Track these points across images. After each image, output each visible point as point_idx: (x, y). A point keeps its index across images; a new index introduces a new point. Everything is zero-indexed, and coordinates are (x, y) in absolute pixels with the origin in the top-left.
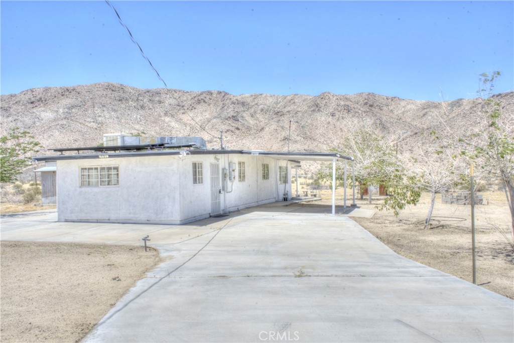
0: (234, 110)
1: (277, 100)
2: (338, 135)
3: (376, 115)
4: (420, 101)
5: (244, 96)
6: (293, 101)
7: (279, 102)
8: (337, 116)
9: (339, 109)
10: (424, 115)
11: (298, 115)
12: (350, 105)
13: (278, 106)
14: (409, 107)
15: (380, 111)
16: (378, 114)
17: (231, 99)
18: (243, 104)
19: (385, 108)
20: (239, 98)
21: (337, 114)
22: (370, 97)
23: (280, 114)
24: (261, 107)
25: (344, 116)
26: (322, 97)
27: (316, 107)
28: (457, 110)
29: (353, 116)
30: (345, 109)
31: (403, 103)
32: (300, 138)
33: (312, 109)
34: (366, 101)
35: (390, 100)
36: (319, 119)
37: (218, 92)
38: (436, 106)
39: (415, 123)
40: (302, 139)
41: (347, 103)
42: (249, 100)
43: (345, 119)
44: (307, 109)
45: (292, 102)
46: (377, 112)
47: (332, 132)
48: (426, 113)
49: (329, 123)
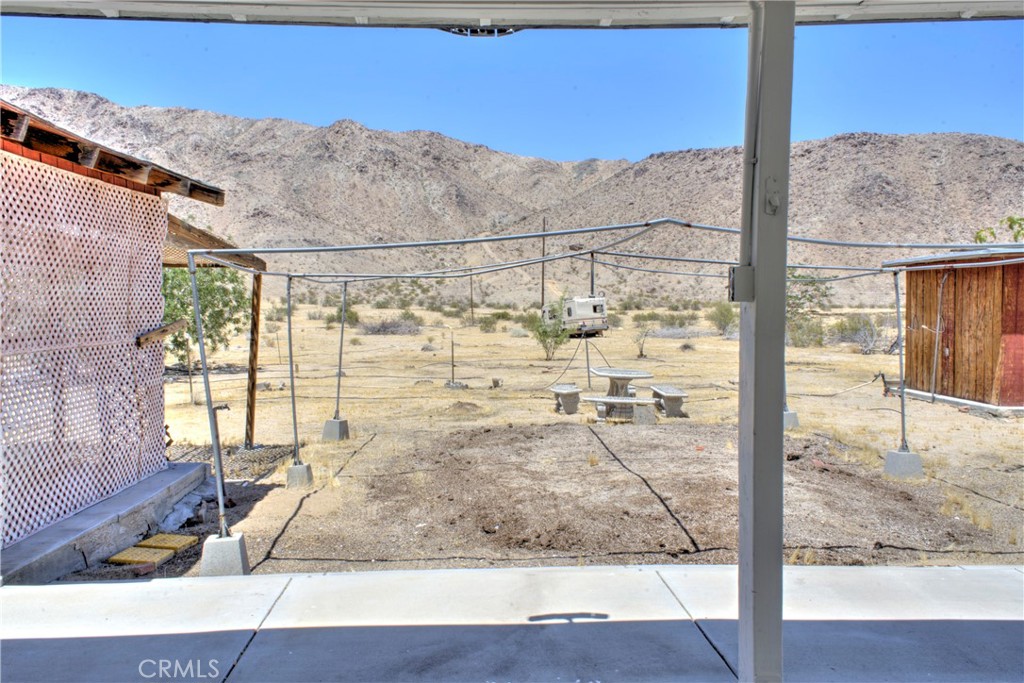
0: (123, 141)
1: (234, 127)
2: (375, 213)
3: (448, 178)
4: (526, 159)
5: (148, 109)
6: (271, 134)
7: (236, 131)
8: (371, 173)
9: (375, 159)
10: (535, 184)
11: (283, 164)
12: (397, 153)
13: (236, 141)
14: (507, 167)
15: (453, 171)
16: (453, 177)
17: (113, 114)
18: (147, 128)
19: (462, 165)
20: (136, 114)
21: (371, 168)
22: (434, 140)
23: (240, 158)
24: (192, 139)
25: (385, 174)
26: (337, 129)
27: (324, 149)
28: (589, 181)
29: (404, 176)
30: (386, 160)
31: (496, 159)
32: (293, 213)
33: (316, 153)
34: (427, 148)
35: (471, 151)
36: (332, 175)
37: (79, 93)
38: (554, 169)
39: (520, 200)
40: (298, 216)
41: (392, 148)
42: (161, 121)
43: (387, 181)
44: (304, 151)
45: (269, 134)
46: (450, 172)
47: (361, 205)
48: (538, 180)
49: (355, 186)
